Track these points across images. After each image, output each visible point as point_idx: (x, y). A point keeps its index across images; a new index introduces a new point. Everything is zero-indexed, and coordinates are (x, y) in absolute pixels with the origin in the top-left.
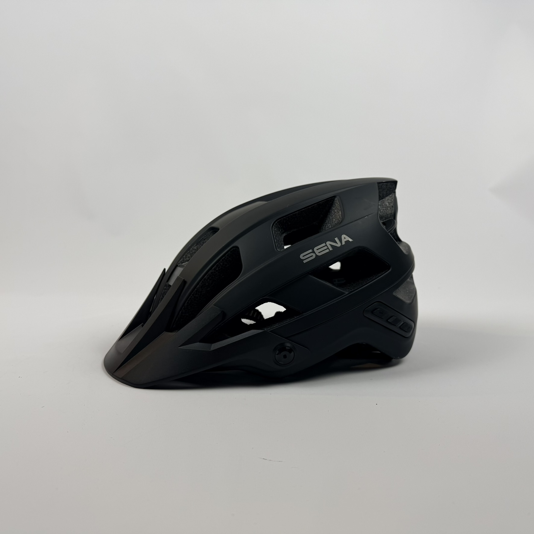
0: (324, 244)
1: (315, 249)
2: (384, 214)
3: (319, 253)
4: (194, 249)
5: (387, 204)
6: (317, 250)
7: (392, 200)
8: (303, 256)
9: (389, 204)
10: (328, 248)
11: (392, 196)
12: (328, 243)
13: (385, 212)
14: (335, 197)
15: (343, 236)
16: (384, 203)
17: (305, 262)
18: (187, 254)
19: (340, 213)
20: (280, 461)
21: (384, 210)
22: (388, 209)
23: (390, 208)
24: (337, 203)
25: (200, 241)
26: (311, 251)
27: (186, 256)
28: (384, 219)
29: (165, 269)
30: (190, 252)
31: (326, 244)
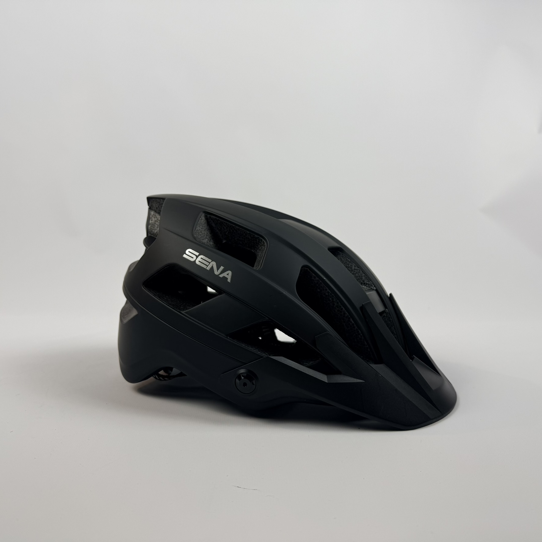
20: (255, 490)
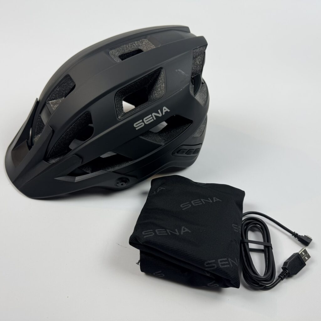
0: (150, 116)
1: (145, 119)
2: (195, 71)
3: (147, 122)
4: (57, 91)
5: (198, 62)
6: (146, 120)
7: (201, 59)
8: (136, 125)
9: (199, 63)
10: (153, 118)
11: (202, 56)
12: (154, 114)
13: (195, 69)
14: (161, 68)
15: (164, 108)
16: (196, 62)
17: (137, 129)
18: (53, 94)
19: (164, 85)
21: (195, 68)
22: (198, 67)
23: (200, 66)
24: (162, 75)
25: (62, 84)
26: (141, 121)
27: (52, 95)
28: (194, 74)
29: (37, 99)
30: (54, 93)
31: (152, 115)
